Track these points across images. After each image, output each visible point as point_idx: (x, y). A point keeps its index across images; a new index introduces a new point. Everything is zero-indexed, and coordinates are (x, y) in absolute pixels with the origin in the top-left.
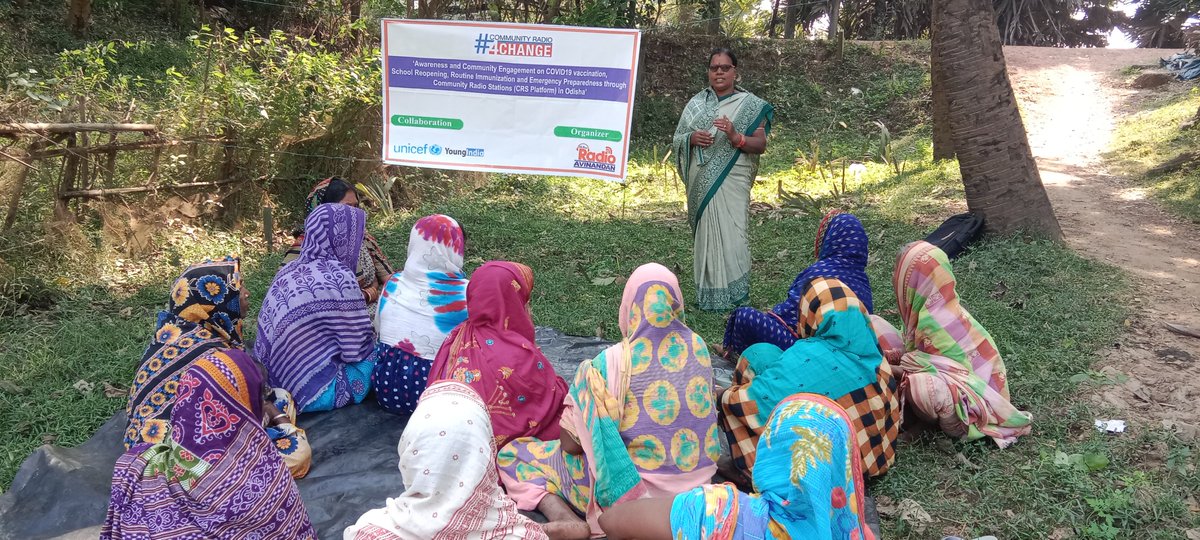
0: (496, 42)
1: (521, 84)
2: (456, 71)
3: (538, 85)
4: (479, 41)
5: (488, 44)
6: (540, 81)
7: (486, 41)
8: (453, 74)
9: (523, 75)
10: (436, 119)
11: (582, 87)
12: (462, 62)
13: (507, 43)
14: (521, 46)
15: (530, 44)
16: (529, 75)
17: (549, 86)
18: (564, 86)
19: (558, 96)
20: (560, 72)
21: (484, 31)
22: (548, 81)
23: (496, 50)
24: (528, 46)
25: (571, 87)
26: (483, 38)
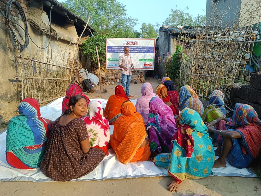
0: (127, 42)
1: (132, 50)
2: (120, 48)
3: (136, 51)
4: (124, 42)
5: (126, 43)
6: (136, 50)
7: (125, 42)
8: (119, 49)
9: (133, 49)
10: (116, 59)
11: (144, 51)
12: (121, 47)
13: (129, 42)
14: (132, 43)
15: (134, 42)
16: (134, 49)
17: (138, 51)
18: (141, 51)
19: (140, 53)
20: (140, 48)
21: (125, 40)
22: (137, 50)
23: (127, 44)
24: (133, 43)
25: (142, 51)
26: (125, 41)
